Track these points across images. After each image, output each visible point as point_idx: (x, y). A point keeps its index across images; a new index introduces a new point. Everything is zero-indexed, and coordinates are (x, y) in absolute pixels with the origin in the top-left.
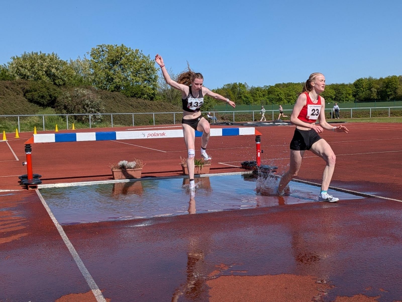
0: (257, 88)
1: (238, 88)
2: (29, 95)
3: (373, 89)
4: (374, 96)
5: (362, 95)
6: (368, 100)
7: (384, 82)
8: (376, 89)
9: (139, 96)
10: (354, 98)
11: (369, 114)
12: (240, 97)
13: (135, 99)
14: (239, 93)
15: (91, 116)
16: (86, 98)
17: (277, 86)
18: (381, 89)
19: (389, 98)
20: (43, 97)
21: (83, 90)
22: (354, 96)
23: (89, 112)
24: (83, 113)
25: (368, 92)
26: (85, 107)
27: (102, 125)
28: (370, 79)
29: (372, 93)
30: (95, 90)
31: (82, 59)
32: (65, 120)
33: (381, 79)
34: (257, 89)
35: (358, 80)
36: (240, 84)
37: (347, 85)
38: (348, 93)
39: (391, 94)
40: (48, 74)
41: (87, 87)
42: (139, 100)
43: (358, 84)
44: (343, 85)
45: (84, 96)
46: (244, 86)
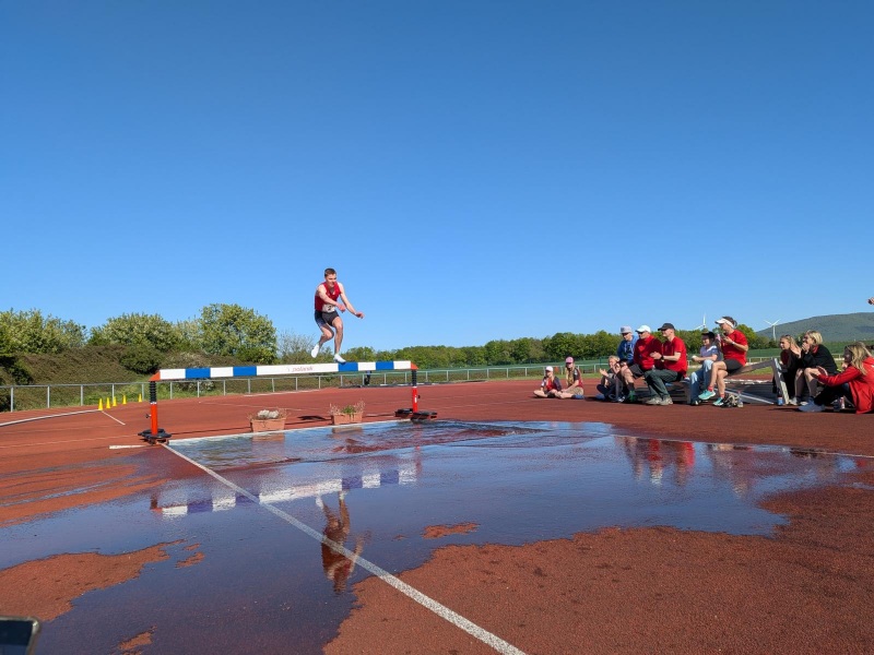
2: (125, 361)
3: (506, 352)
4: (509, 360)
5: (495, 358)
6: (501, 362)
8: (509, 351)
10: (486, 362)
15: (199, 383)
16: (193, 363)
17: (406, 350)
18: (513, 351)
19: (522, 361)
20: (142, 363)
21: (190, 354)
22: (487, 359)
25: (501, 354)
27: (212, 393)
28: (501, 342)
29: (504, 355)
30: (204, 354)
31: (192, 320)
32: (168, 389)
33: (512, 341)
34: (385, 353)
35: (489, 343)
36: (366, 348)
37: (478, 348)
38: (480, 356)
39: (524, 357)
40: (149, 337)
41: (196, 350)
43: (490, 347)
44: (474, 348)
45: (191, 360)
46: (370, 351)
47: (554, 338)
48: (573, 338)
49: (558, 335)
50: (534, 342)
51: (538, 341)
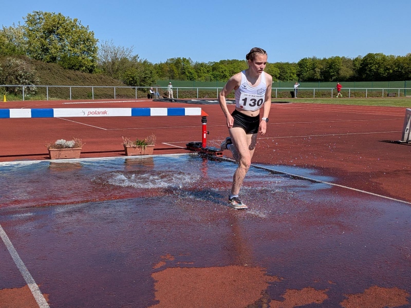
0: (201, 64)
1: (182, 64)
3: (317, 70)
4: (318, 76)
5: (306, 75)
6: (311, 79)
7: (327, 63)
8: (320, 69)
9: (76, 68)
10: (297, 78)
11: (313, 94)
12: (184, 73)
13: (72, 71)
14: (183, 69)
15: (24, 87)
16: (19, 68)
17: (222, 62)
18: (325, 69)
19: (331, 79)
21: (16, 60)
22: (298, 75)
23: (23, 84)
24: (16, 84)
25: (312, 72)
26: (18, 78)
27: (37, 97)
28: (314, 59)
29: (315, 73)
30: (29, 60)
31: (17, 27)
33: (325, 59)
35: (304, 59)
36: (184, 59)
37: (291, 64)
38: (292, 73)
39: (334, 75)
41: (21, 56)
42: (78, 73)
43: (302, 64)
44: (287, 64)
45: (17, 66)
46: (188, 61)
47: (365, 59)
48: (384, 58)
49: (370, 56)
50: (345, 61)
51: (349, 60)
